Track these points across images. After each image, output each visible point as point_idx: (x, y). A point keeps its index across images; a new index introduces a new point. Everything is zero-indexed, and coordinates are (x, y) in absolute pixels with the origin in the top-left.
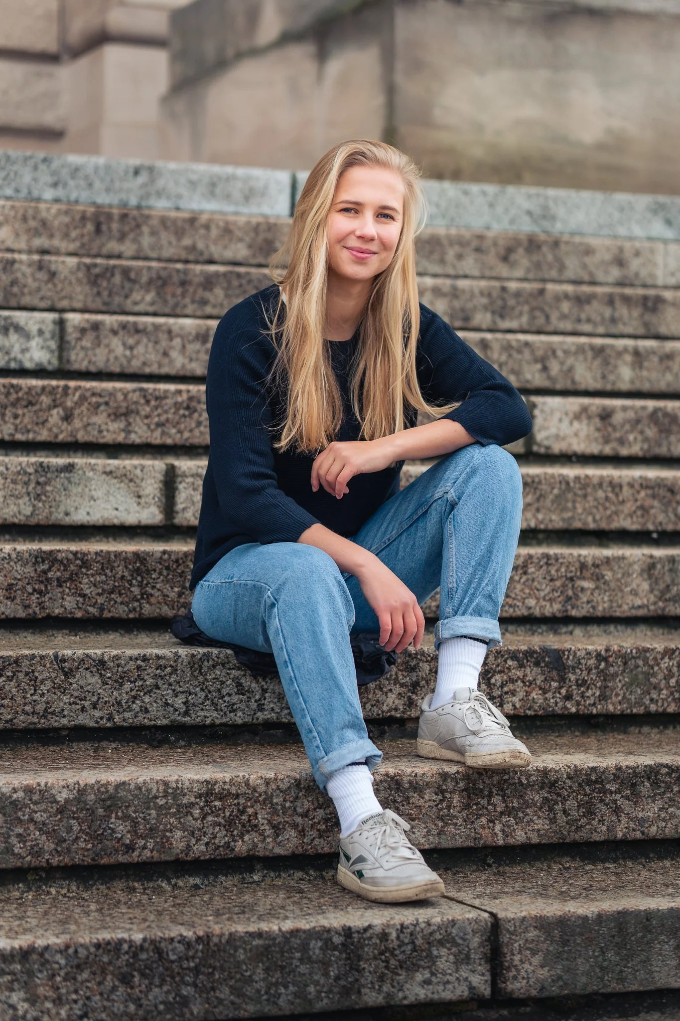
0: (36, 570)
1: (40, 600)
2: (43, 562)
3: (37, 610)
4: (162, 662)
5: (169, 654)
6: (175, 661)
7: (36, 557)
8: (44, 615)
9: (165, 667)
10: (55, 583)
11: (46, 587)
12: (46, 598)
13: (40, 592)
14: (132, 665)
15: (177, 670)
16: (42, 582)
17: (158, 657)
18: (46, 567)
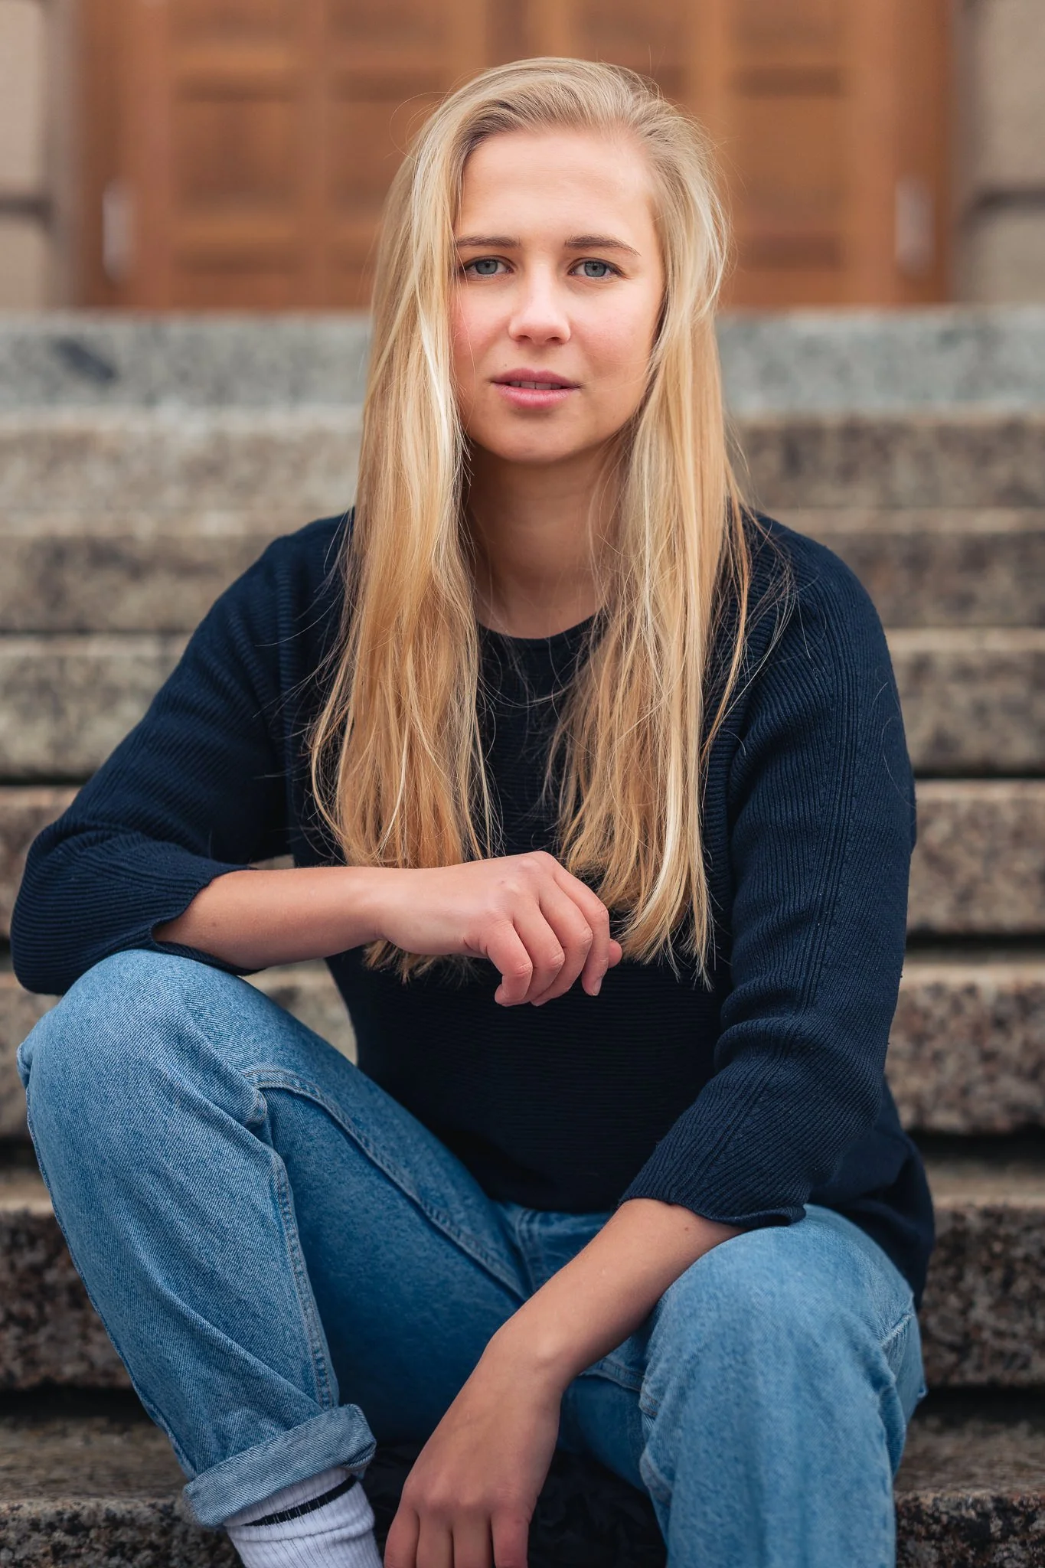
0: (12, 1267)
1: (24, 1344)
2: (32, 1242)
3: (17, 1368)
4: (125, 1535)
5: (147, 1512)
6: (164, 1532)
7: (14, 1232)
8: (34, 1379)
9: (136, 1550)
10: (64, 1299)
11: (40, 1307)
12: (41, 1337)
13: (28, 1325)
14: (38, 1544)
15: (169, 1558)
16: (27, 1296)
17: (114, 1522)
18: (37, 1256)
